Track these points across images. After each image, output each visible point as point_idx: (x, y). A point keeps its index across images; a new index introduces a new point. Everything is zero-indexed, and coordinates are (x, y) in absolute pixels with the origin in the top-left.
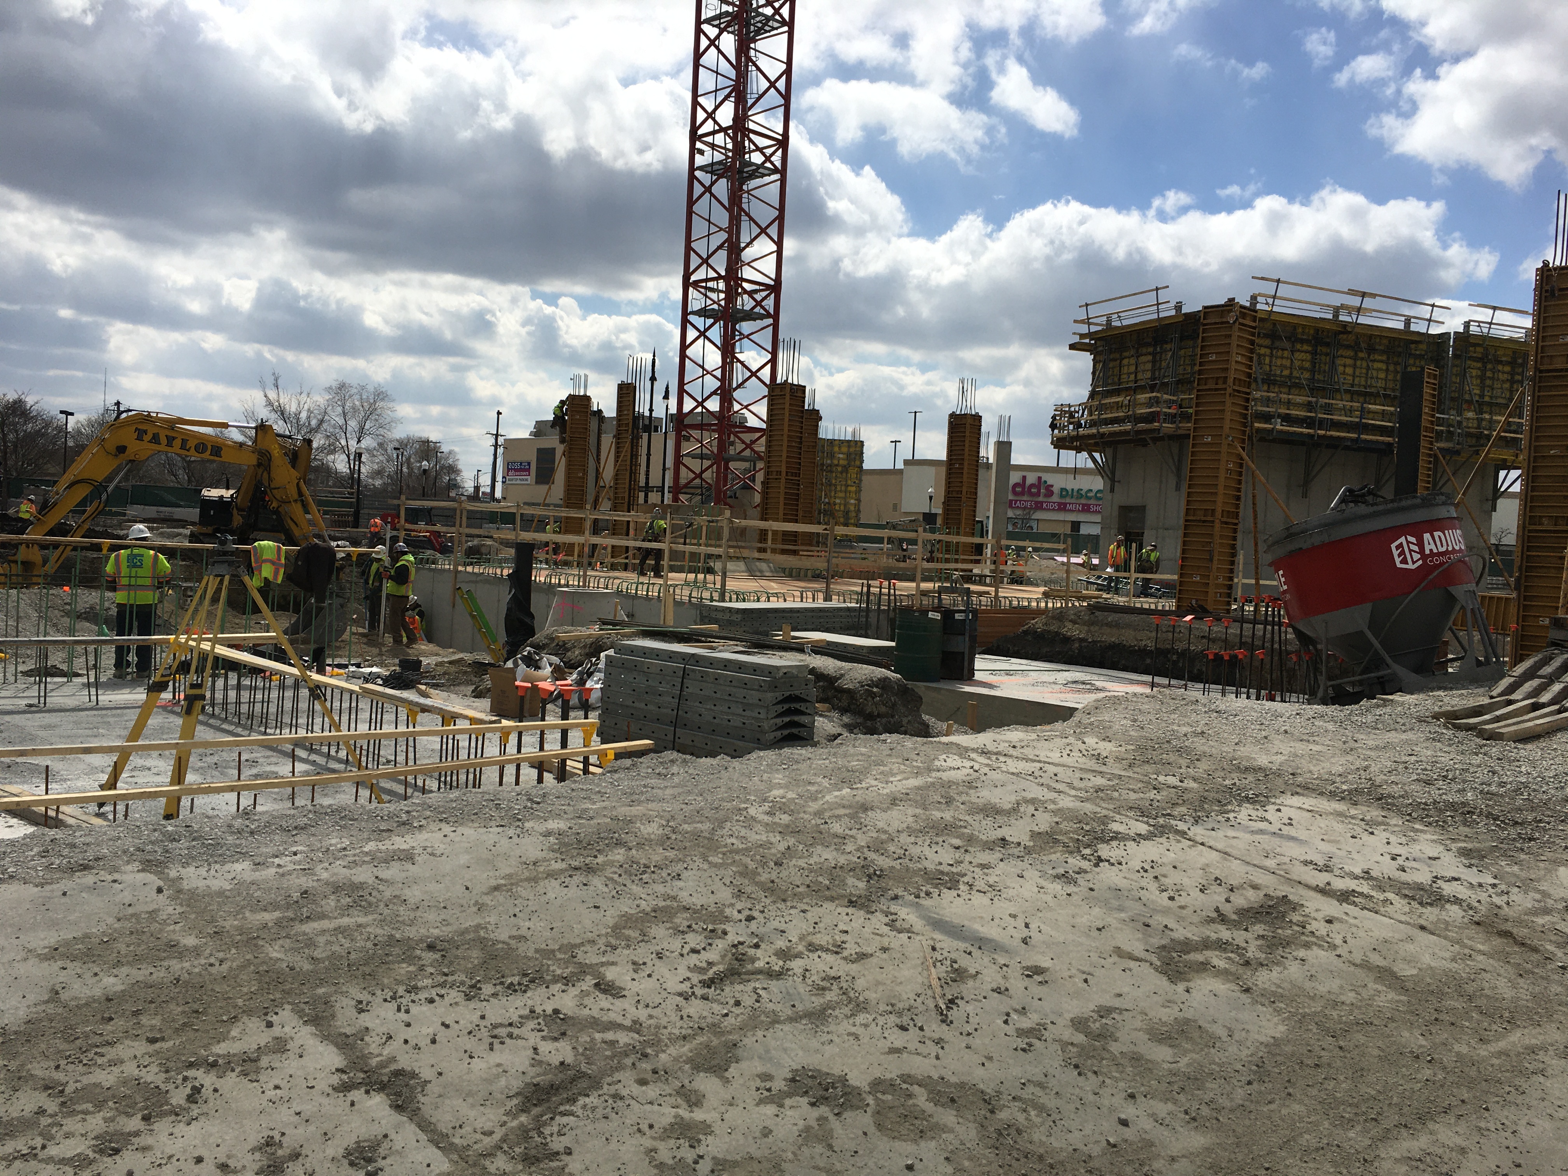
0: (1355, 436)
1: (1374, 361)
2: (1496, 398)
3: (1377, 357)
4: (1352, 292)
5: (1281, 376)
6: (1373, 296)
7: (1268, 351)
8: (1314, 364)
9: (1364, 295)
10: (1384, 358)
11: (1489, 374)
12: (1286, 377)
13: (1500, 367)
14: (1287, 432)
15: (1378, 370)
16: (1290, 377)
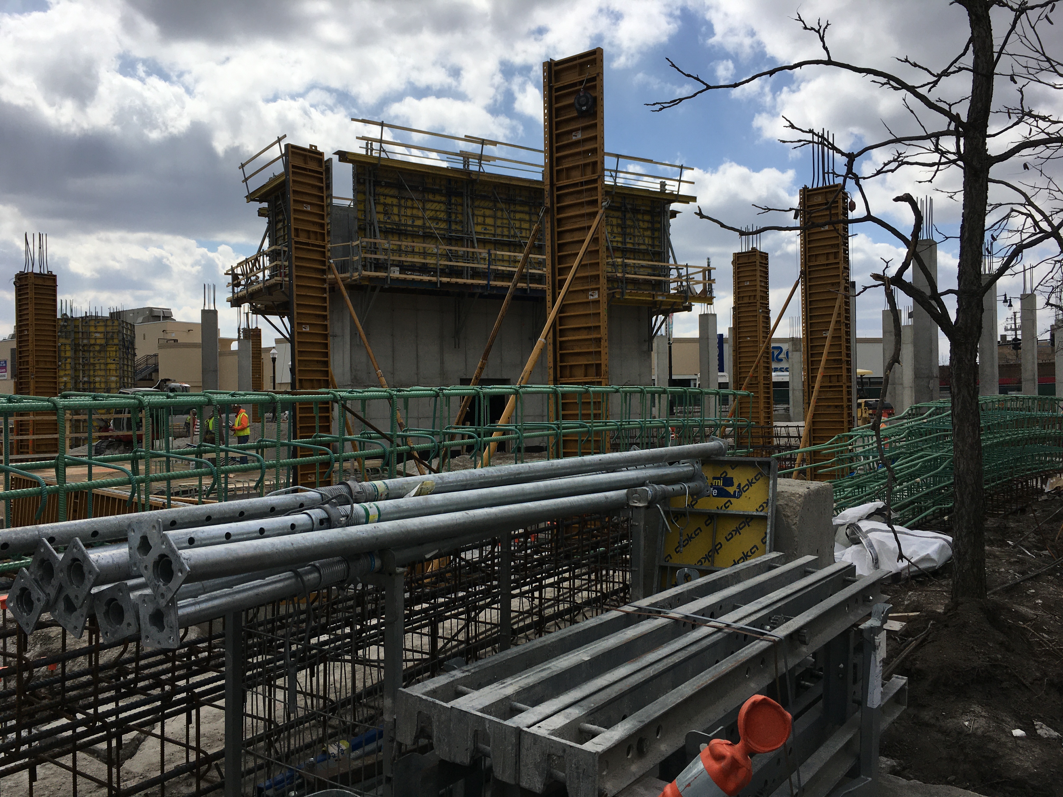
0: (485, 282)
1: (515, 212)
2: (639, 244)
3: (519, 208)
4: (469, 139)
5: (413, 226)
6: (494, 143)
7: (395, 201)
8: (449, 215)
9: (483, 142)
10: (526, 209)
11: (629, 223)
12: (419, 227)
13: (640, 217)
14: (405, 280)
15: (521, 220)
16: (424, 227)
